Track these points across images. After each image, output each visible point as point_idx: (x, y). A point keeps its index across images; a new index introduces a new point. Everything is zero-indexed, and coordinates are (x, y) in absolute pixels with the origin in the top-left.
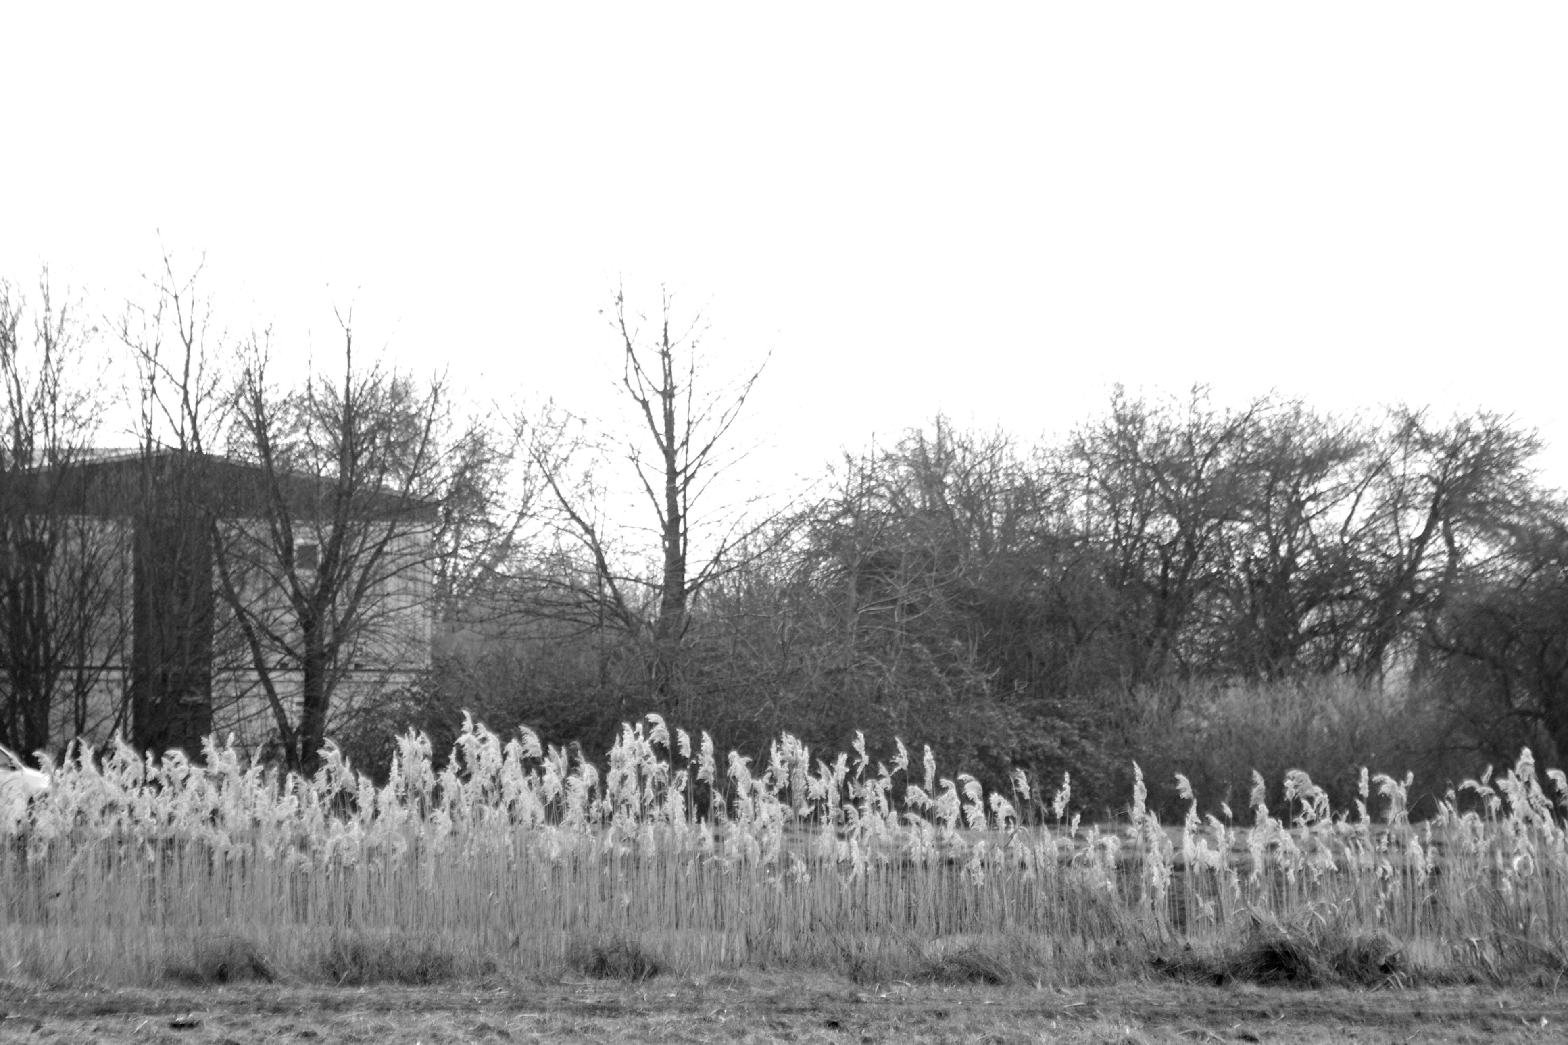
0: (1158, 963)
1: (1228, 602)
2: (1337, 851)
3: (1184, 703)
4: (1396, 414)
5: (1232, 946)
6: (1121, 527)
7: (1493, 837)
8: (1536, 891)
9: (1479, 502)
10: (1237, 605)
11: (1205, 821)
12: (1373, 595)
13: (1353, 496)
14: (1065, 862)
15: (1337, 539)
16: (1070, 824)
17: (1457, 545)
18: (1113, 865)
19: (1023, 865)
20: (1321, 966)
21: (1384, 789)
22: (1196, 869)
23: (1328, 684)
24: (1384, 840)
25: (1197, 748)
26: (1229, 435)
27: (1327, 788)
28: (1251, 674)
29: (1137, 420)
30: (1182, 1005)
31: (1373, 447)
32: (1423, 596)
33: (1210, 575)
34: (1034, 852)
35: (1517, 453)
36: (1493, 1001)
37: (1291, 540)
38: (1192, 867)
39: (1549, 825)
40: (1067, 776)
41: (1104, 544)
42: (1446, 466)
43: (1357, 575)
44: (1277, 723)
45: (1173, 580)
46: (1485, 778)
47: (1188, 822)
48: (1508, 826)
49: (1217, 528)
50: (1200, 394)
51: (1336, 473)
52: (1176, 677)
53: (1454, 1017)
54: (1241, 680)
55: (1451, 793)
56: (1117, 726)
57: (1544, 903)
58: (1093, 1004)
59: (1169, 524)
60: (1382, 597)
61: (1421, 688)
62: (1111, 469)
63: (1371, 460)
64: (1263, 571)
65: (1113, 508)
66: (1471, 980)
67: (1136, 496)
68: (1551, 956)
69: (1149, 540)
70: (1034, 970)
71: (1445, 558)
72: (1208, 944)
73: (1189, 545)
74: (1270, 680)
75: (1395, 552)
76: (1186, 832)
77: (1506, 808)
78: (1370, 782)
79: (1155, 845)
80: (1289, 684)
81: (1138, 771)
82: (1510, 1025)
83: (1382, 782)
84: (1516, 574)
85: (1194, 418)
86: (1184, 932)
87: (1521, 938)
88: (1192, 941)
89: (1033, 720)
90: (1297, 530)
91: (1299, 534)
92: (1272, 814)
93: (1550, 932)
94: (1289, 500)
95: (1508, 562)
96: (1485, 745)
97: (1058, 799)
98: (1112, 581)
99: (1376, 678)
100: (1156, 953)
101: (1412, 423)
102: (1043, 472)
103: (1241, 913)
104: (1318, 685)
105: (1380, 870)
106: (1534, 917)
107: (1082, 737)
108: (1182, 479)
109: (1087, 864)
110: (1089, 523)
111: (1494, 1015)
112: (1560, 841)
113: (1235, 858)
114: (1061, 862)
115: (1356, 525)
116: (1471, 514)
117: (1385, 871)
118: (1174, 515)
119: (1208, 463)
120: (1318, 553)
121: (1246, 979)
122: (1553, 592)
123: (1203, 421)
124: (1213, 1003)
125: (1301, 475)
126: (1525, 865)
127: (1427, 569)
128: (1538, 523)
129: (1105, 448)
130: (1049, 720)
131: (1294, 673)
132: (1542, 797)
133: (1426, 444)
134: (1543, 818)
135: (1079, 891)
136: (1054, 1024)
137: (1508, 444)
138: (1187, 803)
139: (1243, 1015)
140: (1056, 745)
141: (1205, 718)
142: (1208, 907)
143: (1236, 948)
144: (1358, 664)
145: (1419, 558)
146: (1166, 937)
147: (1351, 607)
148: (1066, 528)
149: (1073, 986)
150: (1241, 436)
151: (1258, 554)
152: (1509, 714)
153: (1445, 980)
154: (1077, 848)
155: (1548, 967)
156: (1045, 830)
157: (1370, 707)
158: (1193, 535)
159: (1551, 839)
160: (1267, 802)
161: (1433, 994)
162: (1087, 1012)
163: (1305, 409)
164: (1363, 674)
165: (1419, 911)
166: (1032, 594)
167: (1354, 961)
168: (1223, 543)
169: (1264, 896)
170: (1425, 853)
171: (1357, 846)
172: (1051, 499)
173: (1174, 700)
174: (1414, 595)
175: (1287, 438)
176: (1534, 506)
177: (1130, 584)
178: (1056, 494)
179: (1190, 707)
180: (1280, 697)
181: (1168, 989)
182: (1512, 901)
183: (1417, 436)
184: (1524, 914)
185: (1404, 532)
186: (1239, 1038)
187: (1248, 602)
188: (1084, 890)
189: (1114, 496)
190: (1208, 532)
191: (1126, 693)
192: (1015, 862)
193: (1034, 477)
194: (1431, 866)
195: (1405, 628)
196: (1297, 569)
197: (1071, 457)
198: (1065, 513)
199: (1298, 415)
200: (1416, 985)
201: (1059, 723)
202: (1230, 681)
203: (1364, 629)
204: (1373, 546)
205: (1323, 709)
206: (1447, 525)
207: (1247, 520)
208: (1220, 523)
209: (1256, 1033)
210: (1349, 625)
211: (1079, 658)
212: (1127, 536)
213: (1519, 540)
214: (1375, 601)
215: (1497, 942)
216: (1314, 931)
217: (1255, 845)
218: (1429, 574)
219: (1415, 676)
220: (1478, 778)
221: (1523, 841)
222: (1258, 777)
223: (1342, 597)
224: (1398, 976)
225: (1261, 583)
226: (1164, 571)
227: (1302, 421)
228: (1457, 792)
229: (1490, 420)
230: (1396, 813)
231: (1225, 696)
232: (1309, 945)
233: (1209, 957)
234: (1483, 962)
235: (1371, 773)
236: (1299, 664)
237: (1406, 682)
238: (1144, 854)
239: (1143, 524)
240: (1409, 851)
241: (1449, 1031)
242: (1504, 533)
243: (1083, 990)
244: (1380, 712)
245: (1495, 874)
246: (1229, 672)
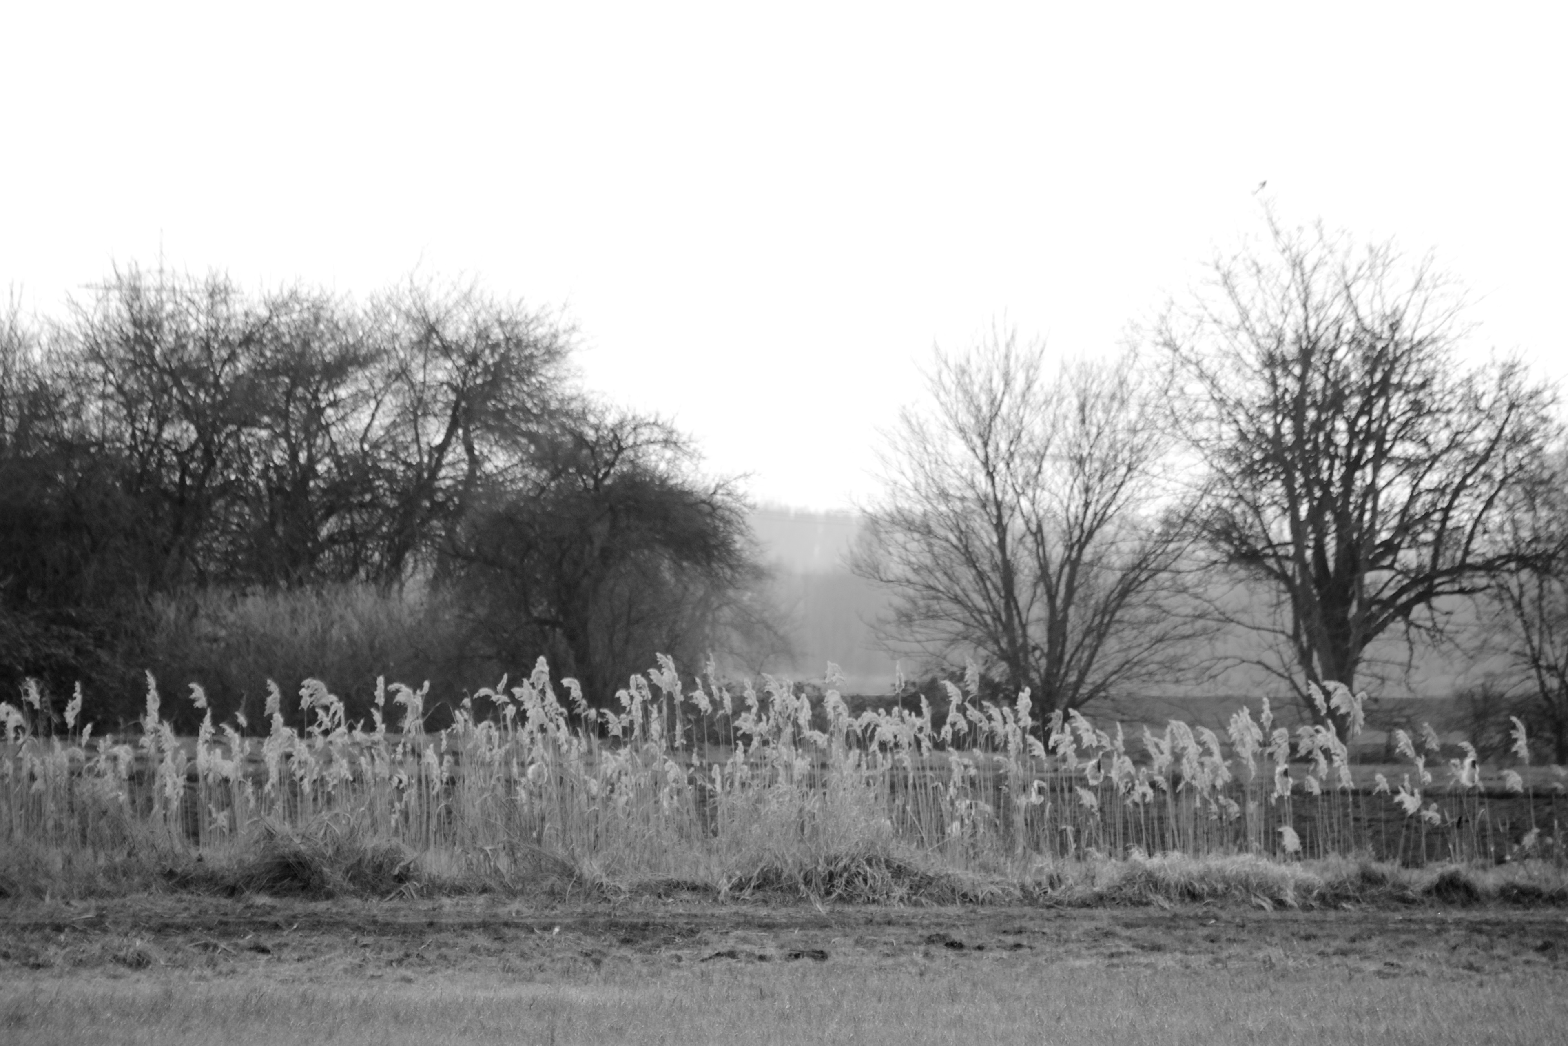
0: (171, 874)
1: (247, 510)
2: (352, 762)
3: (202, 612)
4: (415, 321)
5: (246, 856)
6: (138, 433)
7: (508, 746)
8: (550, 799)
9: (499, 410)
10: (256, 513)
11: (220, 731)
12: (392, 503)
13: (373, 404)
14: (75, 773)
15: (357, 446)
16: (81, 733)
17: (477, 453)
18: (125, 775)
19: (32, 778)
20: (335, 876)
21: (400, 698)
22: (210, 779)
23: (347, 592)
24: (400, 749)
25: (214, 658)
26: (247, 340)
27: (344, 696)
28: (269, 583)
29: (155, 324)
30: (194, 917)
31: (394, 354)
32: (442, 505)
33: (228, 482)
34: (43, 762)
35: (536, 361)
36: (506, 910)
37: (310, 447)
38: (206, 777)
39: (564, 733)
40: (78, 685)
41: (120, 450)
42: (465, 374)
43: (377, 483)
44: (295, 632)
45: (191, 487)
46: (501, 686)
47: (202, 732)
48: (523, 735)
49: (235, 435)
50: (218, 298)
51: (356, 379)
52: (193, 585)
53: (468, 927)
54: (259, 588)
55: (467, 702)
56: (133, 635)
57: (557, 810)
58: (102, 916)
59: (187, 430)
60: (402, 505)
61: (440, 597)
62: (126, 374)
63: (391, 367)
64: (282, 478)
65: (130, 413)
66: (485, 890)
67: (153, 402)
68: (564, 865)
69: (167, 447)
70: (43, 882)
71: (465, 466)
72: (221, 855)
73: (207, 452)
74: (289, 588)
75: (414, 460)
76: (200, 741)
77: (522, 717)
78: (386, 692)
79: (168, 756)
80: (308, 593)
81: (151, 681)
82: (522, 934)
83: (398, 691)
84: (535, 483)
85: (212, 322)
86: (197, 843)
87: (535, 847)
88: (204, 851)
89: (47, 629)
90: (316, 436)
91: (319, 441)
92: (287, 723)
93: (564, 840)
94: (309, 407)
95: (527, 470)
96: (504, 653)
97: (69, 708)
98: (128, 487)
99: (396, 586)
100: (168, 864)
101: (432, 329)
102: (56, 376)
103: (254, 823)
104: (337, 594)
105: (396, 780)
106: (548, 825)
107: (96, 646)
108: (201, 384)
109: (98, 775)
110: (105, 427)
111: (506, 924)
112: (574, 748)
113: (251, 769)
114: (72, 773)
115: (377, 433)
116: (491, 422)
117: (400, 781)
118: (192, 421)
119: (227, 369)
120: (337, 461)
121: (259, 890)
122: (572, 501)
123: (222, 325)
124: (225, 914)
125: (320, 382)
126: (540, 775)
127: (447, 477)
128: (558, 431)
129: (122, 353)
130: (63, 629)
131: (313, 582)
132: (556, 705)
133: (446, 350)
134: (558, 727)
135: (89, 801)
136: (62, 937)
137: (527, 352)
138: (201, 713)
139: (259, 926)
140: (70, 654)
141: (223, 627)
142: (222, 818)
143: (251, 858)
144: (378, 573)
145: (439, 465)
146: (178, 848)
147: (371, 515)
148: (81, 434)
149: (82, 898)
150: (260, 341)
151: (278, 461)
152: (527, 623)
153: (460, 890)
154: (88, 759)
155: (561, 875)
156: (55, 740)
157: (389, 615)
158: (212, 441)
159: (565, 747)
160: (282, 710)
161: (447, 903)
162: (98, 924)
163: (325, 314)
164: (383, 583)
165: (434, 822)
166: (47, 501)
167: (368, 871)
168: (242, 450)
169: (279, 806)
170: (441, 764)
171: (372, 757)
172: (65, 403)
173: (192, 609)
174: (433, 503)
175: (306, 344)
176: (552, 414)
177: (147, 491)
178: (71, 398)
179: (208, 616)
180: (299, 605)
181: (180, 900)
182: (526, 809)
183: (437, 343)
184: (538, 822)
185: (423, 440)
186: (251, 949)
187: (267, 510)
188: (96, 801)
189: (131, 402)
190: (226, 438)
191: (143, 602)
192: (24, 773)
193: (49, 382)
194: (446, 775)
195: (425, 536)
196: (316, 476)
197: (86, 361)
198: (80, 418)
199: (317, 320)
200: (430, 895)
201: (73, 632)
202: (249, 590)
203: (383, 537)
204: (393, 454)
205: (342, 617)
206: (467, 432)
207: (266, 426)
208: (239, 429)
209: (269, 945)
210: (369, 534)
211: (94, 566)
212: (143, 442)
213: (538, 447)
214: (395, 509)
215: (512, 850)
216: (328, 839)
217: (270, 754)
218: (449, 482)
219: (434, 584)
220: (494, 687)
221: (538, 750)
222: (273, 686)
223: (362, 505)
224: (411, 886)
225: (280, 490)
226: (182, 479)
227: (321, 326)
228: (473, 701)
229: (509, 328)
230: (412, 722)
231: (244, 604)
232: (323, 856)
233: (222, 868)
234: (497, 871)
235: (388, 682)
236: (318, 572)
237: (426, 591)
238: (156, 764)
239: (160, 428)
240: (424, 761)
241: (461, 940)
242: (523, 441)
243: (93, 902)
244: (399, 621)
245: (510, 783)
246: (249, 581)
